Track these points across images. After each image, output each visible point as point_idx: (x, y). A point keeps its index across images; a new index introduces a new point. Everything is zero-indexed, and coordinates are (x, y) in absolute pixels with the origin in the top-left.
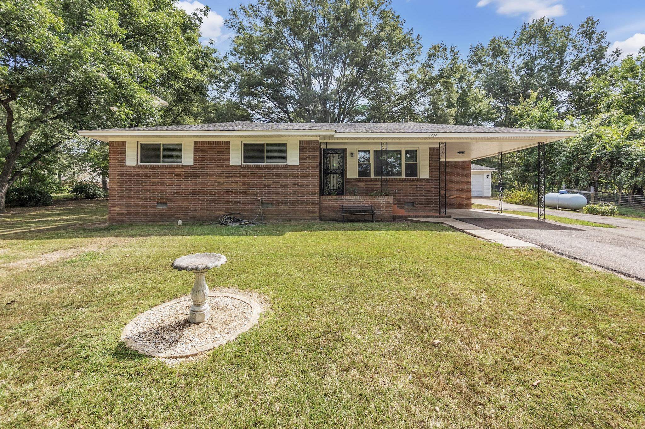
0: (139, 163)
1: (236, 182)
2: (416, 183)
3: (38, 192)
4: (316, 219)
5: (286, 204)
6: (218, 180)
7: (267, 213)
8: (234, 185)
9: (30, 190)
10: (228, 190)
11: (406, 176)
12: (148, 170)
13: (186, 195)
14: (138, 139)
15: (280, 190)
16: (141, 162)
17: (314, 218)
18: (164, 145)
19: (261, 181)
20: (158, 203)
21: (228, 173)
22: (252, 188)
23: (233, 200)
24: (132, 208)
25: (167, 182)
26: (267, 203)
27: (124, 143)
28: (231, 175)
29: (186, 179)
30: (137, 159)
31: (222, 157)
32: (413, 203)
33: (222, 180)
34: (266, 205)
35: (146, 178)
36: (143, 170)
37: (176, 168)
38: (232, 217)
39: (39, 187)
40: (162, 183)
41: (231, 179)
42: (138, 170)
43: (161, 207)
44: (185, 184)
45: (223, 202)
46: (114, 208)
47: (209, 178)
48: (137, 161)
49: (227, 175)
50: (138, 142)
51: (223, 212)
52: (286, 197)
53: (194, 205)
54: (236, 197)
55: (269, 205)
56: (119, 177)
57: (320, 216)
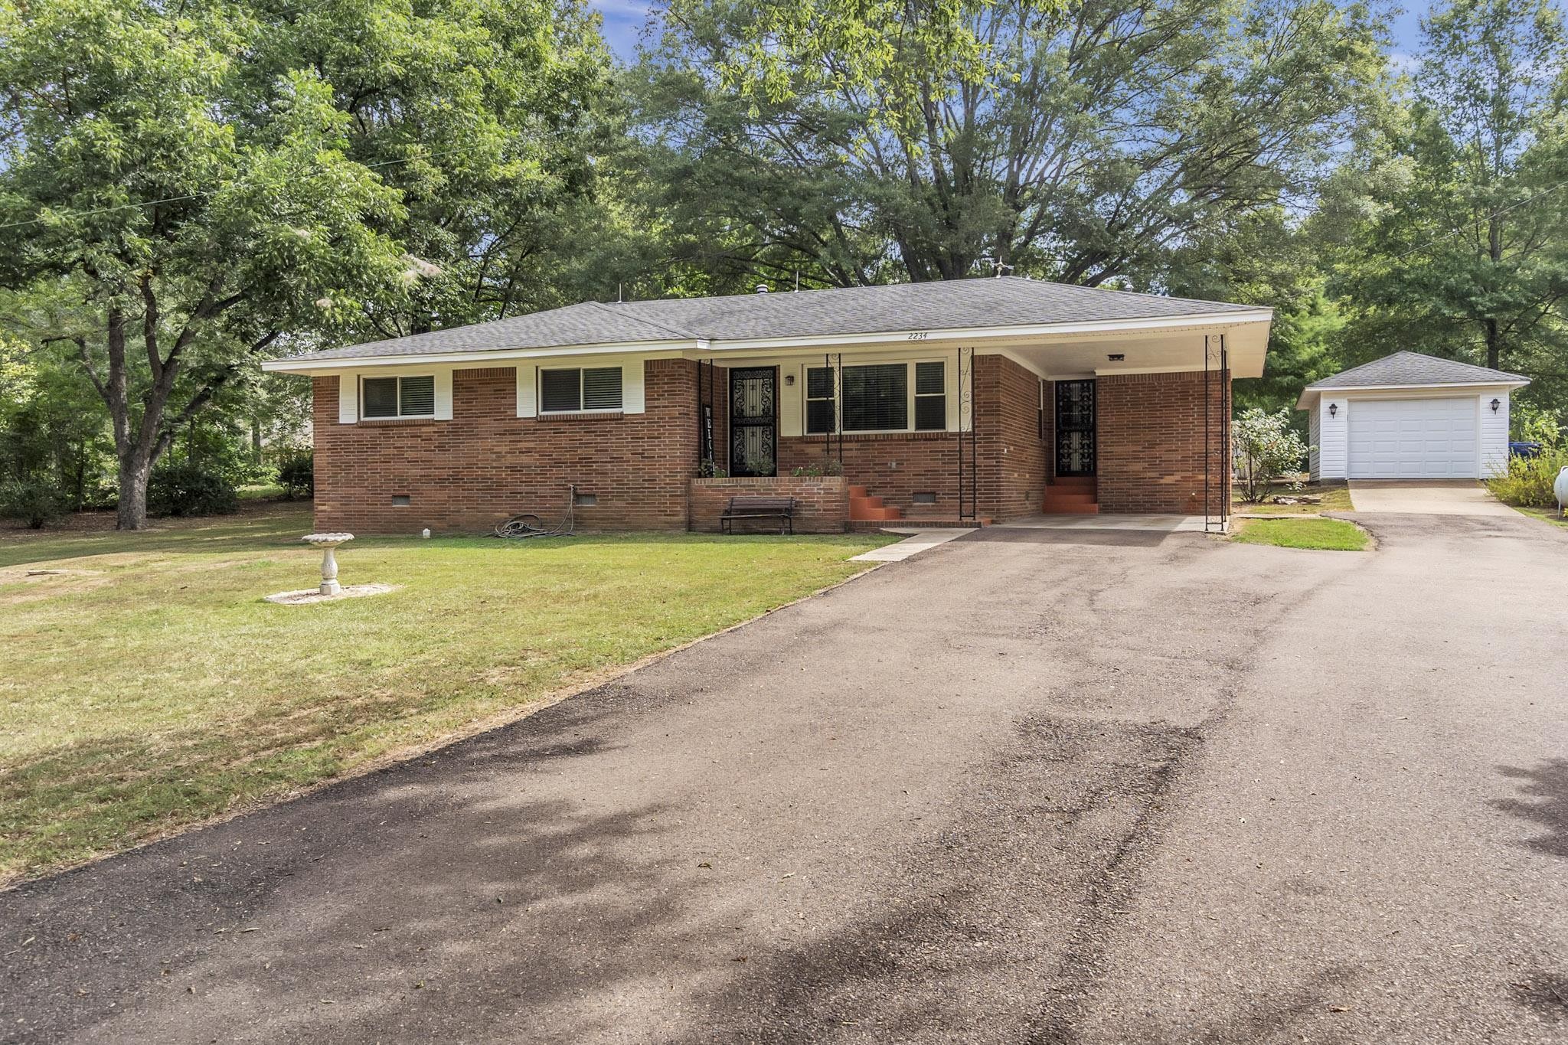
0: (362, 419)
1: (529, 451)
2: (940, 445)
3: (207, 480)
4: (678, 528)
5: (619, 496)
6: (496, 449)
7: (585, 515)
8: (525, 459)
9: (190, 475)
10: (513, 469)
11: (918, 427)
12: (377, 431)
13: (442, 480)
14: (360, 372)
15: (609, 466)
16: (366, 415)
17: (673, 526)
18: (402, 379)
19: (574, 449)
20: (394, 496)
21: (512, 432)
22: (558, 463)
23: (524, 488)
24: (352, 508)
25: (409, 454)
26: (587, 495)
27: (336, 379)
28: (518, 438)
29: (441, 448)
30: (359, 410)
31: (503, 401)
32: (934, 493)
33: (504, 449)
34: (584, 499)
35: (374, 447)
36: (369, 431)
37: (424, 425)
38: (522, 524)
39: (208, 468)
40: (400, 457)
41: (520, 445)
42: (360, 431)
43: (400, 505)
44: (439, 457)
45: (505, 492)
46: (323, 508)
47: (480, 445)
48: (359, 414)
49: (512, 438)
50: (359, 376)
51: (505, 515)
52: (619, 482)
53: (456, 499)
54: (528, 483)
55: (590, 499)
56: (329, 446)
57: (690, 522)
